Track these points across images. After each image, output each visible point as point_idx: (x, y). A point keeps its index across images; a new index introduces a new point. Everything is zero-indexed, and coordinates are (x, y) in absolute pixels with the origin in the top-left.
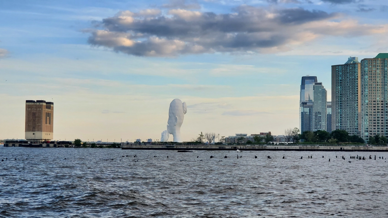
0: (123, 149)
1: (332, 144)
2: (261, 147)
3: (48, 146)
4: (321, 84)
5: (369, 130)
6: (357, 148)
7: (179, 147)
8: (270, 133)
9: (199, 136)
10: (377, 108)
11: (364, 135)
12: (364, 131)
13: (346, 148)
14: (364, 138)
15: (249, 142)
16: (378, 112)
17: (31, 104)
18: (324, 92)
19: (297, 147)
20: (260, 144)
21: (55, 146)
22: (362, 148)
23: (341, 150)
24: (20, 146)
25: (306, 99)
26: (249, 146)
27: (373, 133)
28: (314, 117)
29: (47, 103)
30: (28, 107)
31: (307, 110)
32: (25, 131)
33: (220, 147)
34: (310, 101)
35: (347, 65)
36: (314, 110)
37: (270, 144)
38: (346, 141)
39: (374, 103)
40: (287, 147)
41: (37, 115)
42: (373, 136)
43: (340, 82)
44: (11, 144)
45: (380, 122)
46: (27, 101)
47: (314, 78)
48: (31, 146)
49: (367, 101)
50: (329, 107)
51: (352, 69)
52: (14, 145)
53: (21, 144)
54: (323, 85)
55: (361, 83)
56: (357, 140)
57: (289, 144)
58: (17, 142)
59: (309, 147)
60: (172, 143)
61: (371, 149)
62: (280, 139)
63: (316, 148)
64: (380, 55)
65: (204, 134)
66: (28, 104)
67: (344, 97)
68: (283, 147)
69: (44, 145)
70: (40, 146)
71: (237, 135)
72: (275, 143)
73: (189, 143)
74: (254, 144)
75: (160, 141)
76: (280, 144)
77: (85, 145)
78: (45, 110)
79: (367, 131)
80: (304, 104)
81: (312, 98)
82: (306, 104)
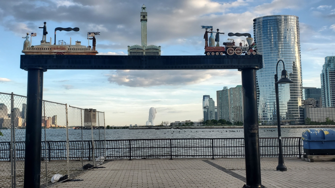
0: (130, 129)
1: (219, 125)
2: (189, 127)
3: (94, 129)
5: (234, 119)
6: (230, 127)
7: (154, 128)
9: (162, 123)
10: (237, 109)
11: (232, 121)
12: (232, 119)
13: (225, 127)
14: (232, 123)
16: (238, 111)
18: (214, 102)
19: (204, 127)
21: (97, 129)
22: (232, 127)
23: (223, 128)
25: (205, 105)
26: (184, 126)
27: (236, 120)
28: (209, 113)
29: (94, 110)
30: (85, 112)
31: (206, 110)
32: (84, 122)
33: (171, 127)
34: (207, 106)
35: (223, 90)
36: (209, 110)
37: (192, 126)
38: (225, 124)
39: (236, 107)
41: (89, 115)
43: (220, 98)
44: (77, 128)
45: (239, 115)
47: (209, 96)
48: (86, 129)
49: (233, 106)
50: (216, 109)
51: (225, 92)
52: (79, 129)
53: (81, 128)
54: (213, 99)
55: (230, 98)
56: (229, 123)
57: (201, 126)
59: (209, 127)
63: (212, 127)
64: (238, 86)
65: (164, 122)
67: (222, 104)
68: (198, 127)
69: (92, 128)
70: (90, 129)
71: (176, 122)
72: (195, 125)
73: (158, 126)
74: (186, 126)
75: (145, 125)
76: (197, 126)
77: (111, 128)
78: (93, 113)
79: (233, 119)
80: (205, 108)
81: (208, 105)
82: (206, 107)
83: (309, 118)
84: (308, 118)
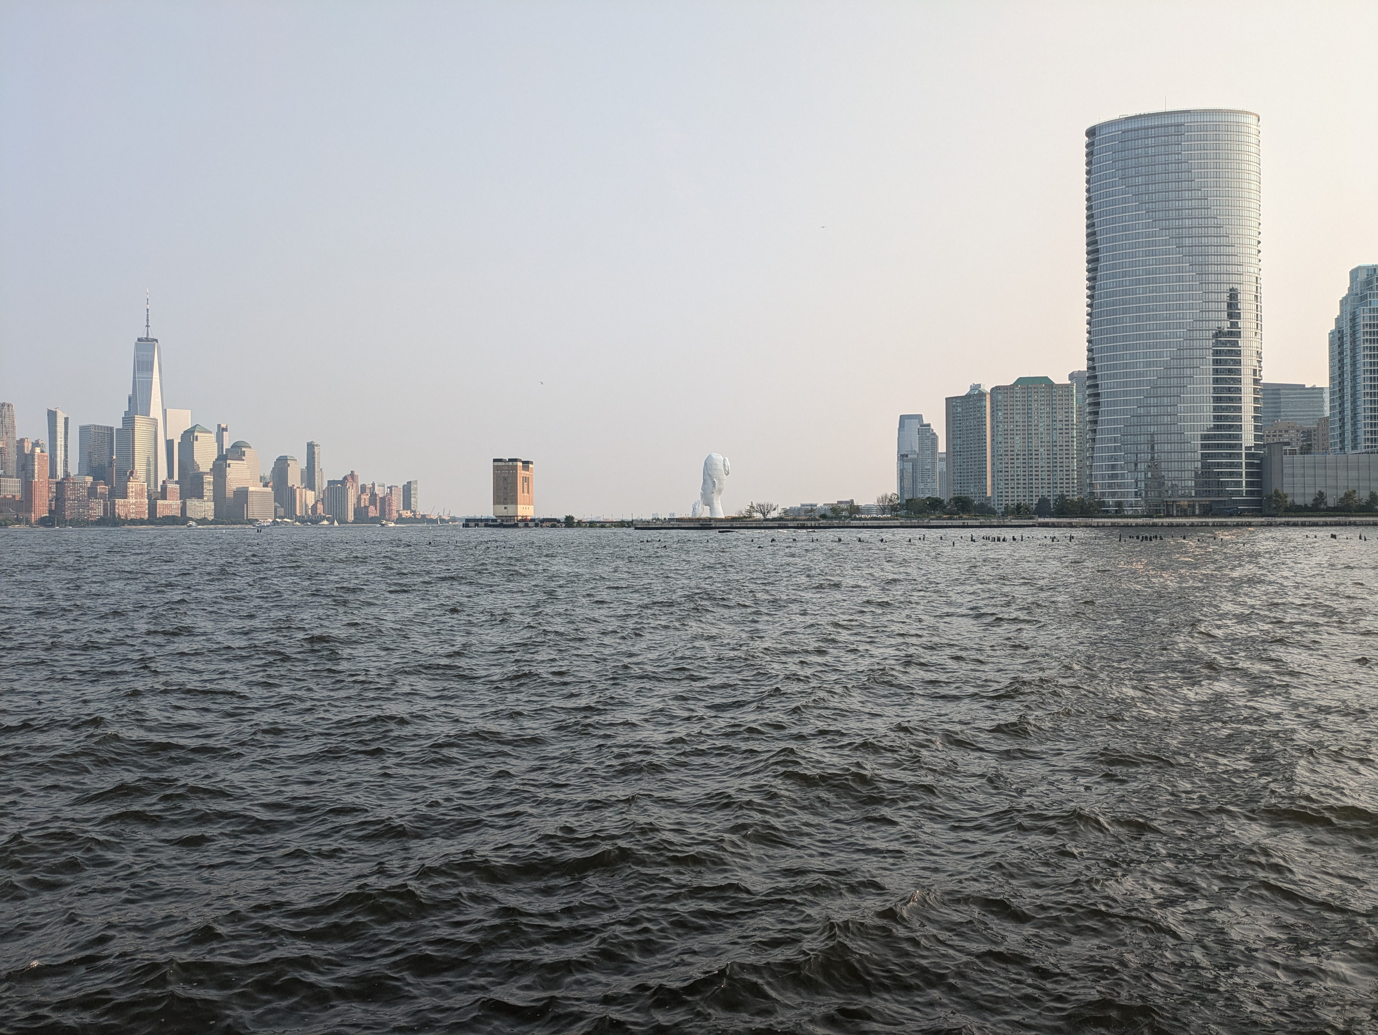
0: (636, 528)
2: (844, 523)
3: (526, 526)
4: (929, 425)
5: (1004, 494)
6: (987, 523)
7: (718, 524)
8: (852, 501)
9: (748, 508)
11: (995, 503)
12: (997, 496)
13: (970, 522)
14: (996, 508)
15: (824, 517)
16: (1018, 467)
17: (500, 464)
18: (934, 438)
19: (897, 523)
20: (840, 518)
21: (536, 525)
22: (995, 521)
24: (486, 526)
25: (907, 450)
26: (825, 521)
27: (1010, 499)
28: (917, 476)
29: (524, 462)
30: (496, 468)
31: (908, 466)
32: (494, 504)
33: (781, 523)
34: (913, 452)
35: (968, 396)
37: (855, 519)
38: (970, 511)
39: (1012, 453)
40: (881, 523)
41: (510, 480)
42: (1010, 503)
43: (958, 422)
44: (472, 524)
45: (1022, 482)
46: (495, 460)
47: (918, 418)
48: (502, 526)
49: (1000, 451)
50: (941, 460)
51: (977, 403)
52: (477, 525)
53: (488, 523)
54: (932, 427)
55: (992, 424)
56: (984, 510)
57: (884, 519)
58: (481, 520)
59: (915, 522)
60: (710, 519)
61: (1009, 524)
62: (868, 510)
63: (925, 524)
64: (1020, 380)
65: (755, 505)
66: (496, 464)
68: (877, 523)
69: (521, 524)
70: (515, 526)
71: (802, 505)
72: (863, 517)
73: (734, 519)
74: (832, 518)
75: (690, 516)
76: (871, 519)
77: (580, 524)
78: (521, 473)
79: (1001, 496)
80: (903, 457)
81: (916, 448)
82: (907, 456)
83: (1280, 492)
84: (1276, 492)
